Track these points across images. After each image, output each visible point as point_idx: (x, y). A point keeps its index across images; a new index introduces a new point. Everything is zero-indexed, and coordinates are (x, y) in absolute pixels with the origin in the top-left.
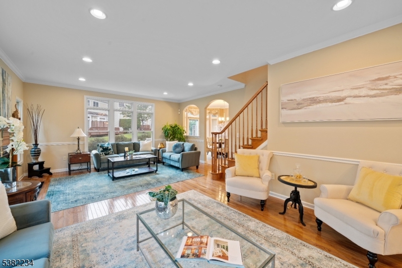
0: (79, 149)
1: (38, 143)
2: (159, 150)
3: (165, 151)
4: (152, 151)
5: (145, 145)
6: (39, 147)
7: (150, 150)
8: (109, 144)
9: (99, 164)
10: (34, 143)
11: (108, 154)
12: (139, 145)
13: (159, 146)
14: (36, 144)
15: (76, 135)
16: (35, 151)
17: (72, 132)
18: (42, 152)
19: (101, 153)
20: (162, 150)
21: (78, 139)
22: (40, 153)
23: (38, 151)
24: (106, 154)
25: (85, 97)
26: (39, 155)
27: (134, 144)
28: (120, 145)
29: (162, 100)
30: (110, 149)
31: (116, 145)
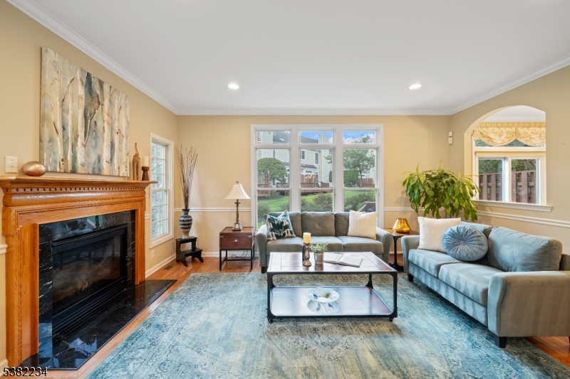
0: (237, 222)
1: (189, 208)
2: (396, 239)
3: (416, 246)
4: (378, 237)
5: (361, 222)
6: (190, 214)
7: (373, 235)
8: (285, 216)
9: (264, 258)
10: (184, 208)
11: (283, 237)
12: (348, 221)
13: (396, 226)
14: (186, 210)
15: (233, 196)
16: (183, 221)
17: (229, 190)
18: (193, 222)
19: (270, 234)
20: (406, 241)
21: (237, 203)
22: (190, 224)
23: (188, 221)
24: (278, 237)
25: (253, 127)
26: (189, 228)
27: (336, 216)
28: (308, 217)
29: (402, 113)
30: (287, 227)
31: (300, 218)
